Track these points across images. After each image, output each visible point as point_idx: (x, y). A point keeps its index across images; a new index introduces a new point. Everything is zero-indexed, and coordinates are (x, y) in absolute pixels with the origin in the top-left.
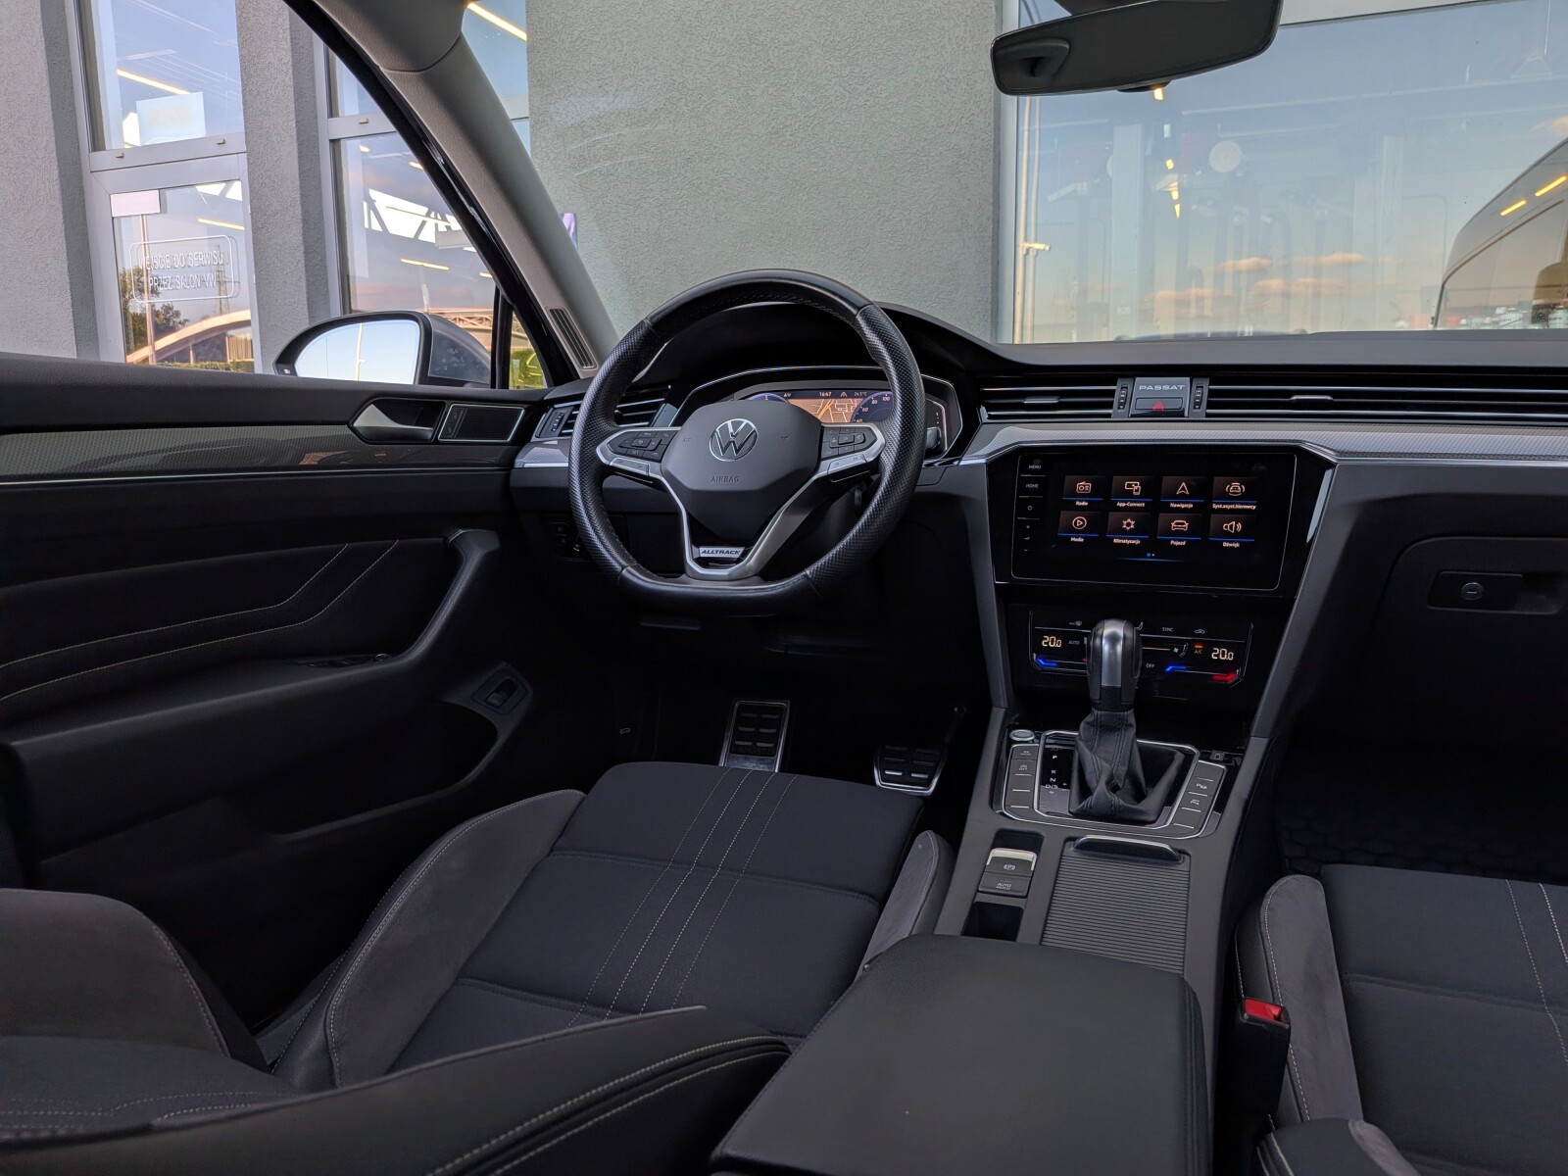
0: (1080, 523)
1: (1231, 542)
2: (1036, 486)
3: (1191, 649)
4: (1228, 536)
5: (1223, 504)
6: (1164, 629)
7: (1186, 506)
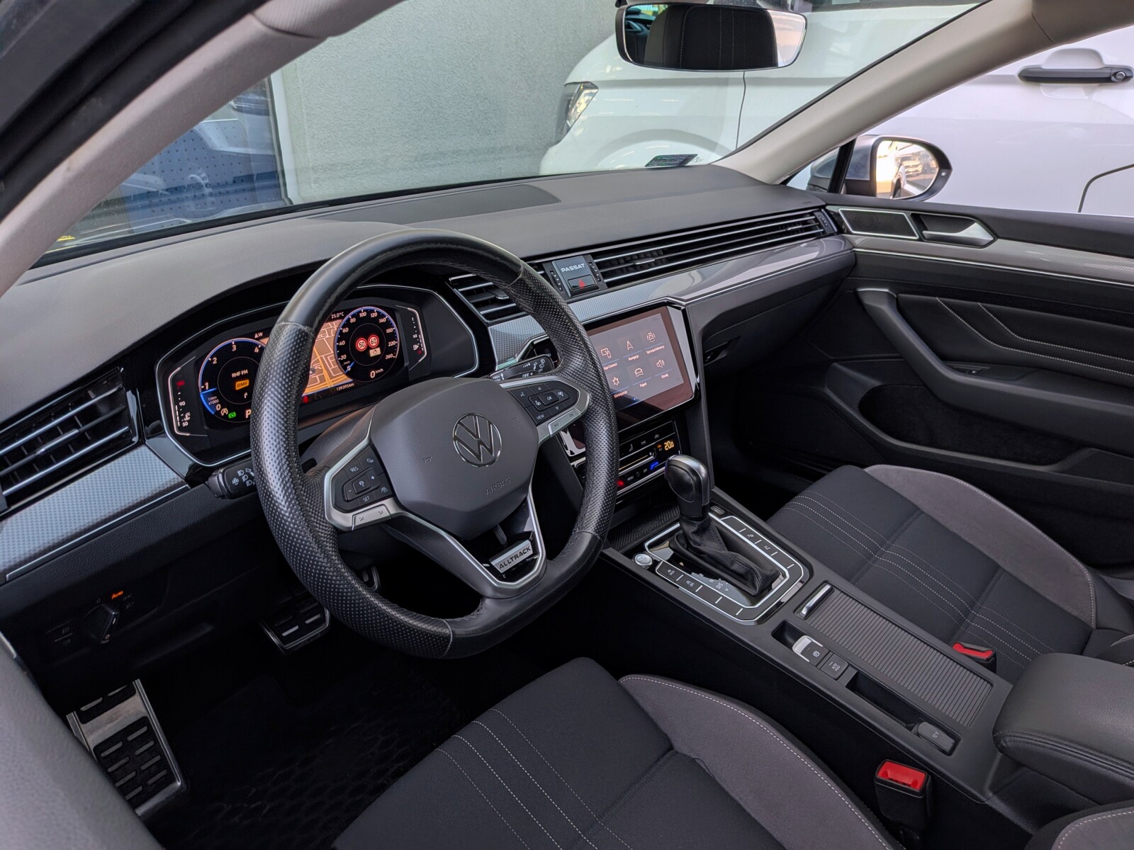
3: (657, 449)
5: (650, 350)
6: (642, 443)
7: (636, 357)
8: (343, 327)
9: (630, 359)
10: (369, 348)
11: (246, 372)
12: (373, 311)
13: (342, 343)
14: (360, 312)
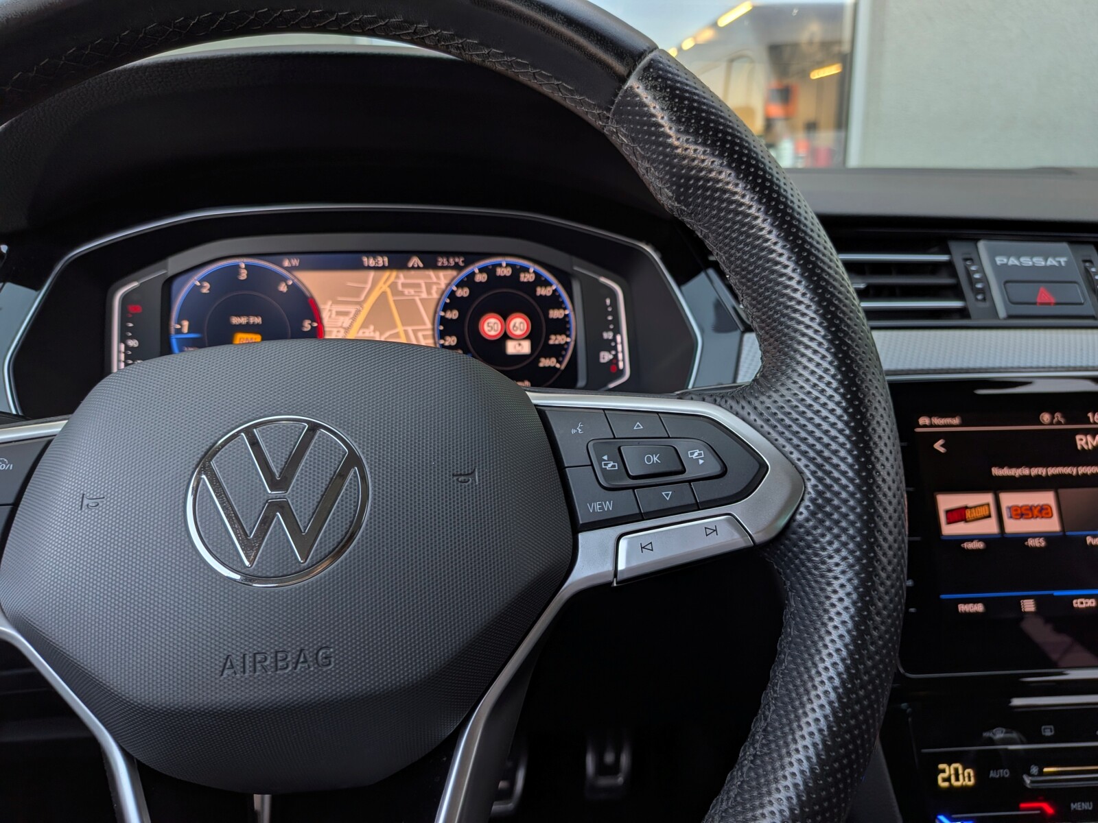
8: (460, 285)
10: (506, 337)
11: (258, 320)
12: (526, 270)
13: (453, 315)
14: (500, 265)
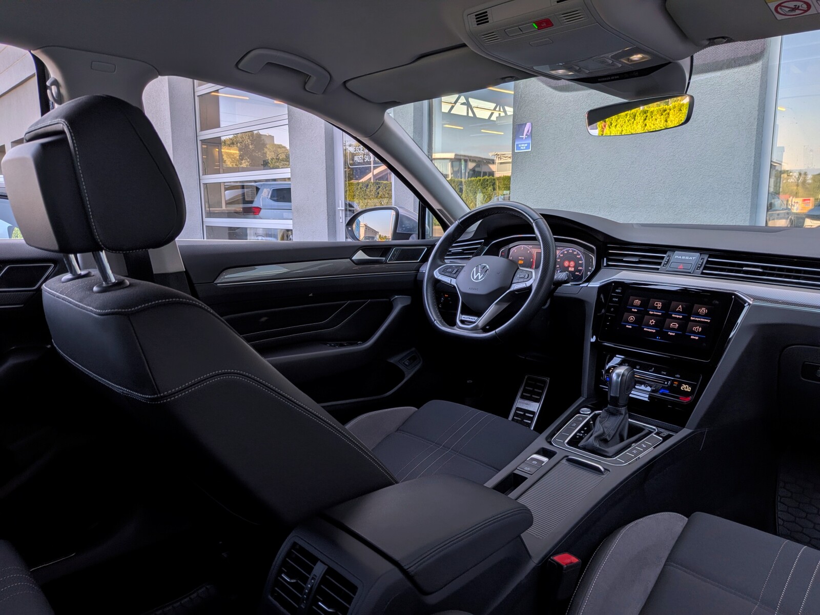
0: (632, 319)
1: (695, 336)
2: (617, 300)
3: (672, 383)
4: (694, 333)
5: (696, 318)
6: (662, 372)
7: (679, 316)
8: (561, 254)
9: (673, 315)
10: (569, 266)
11: (523, 258)
12: (575, 251)
13: (559, 260)
14: (570, 250)
